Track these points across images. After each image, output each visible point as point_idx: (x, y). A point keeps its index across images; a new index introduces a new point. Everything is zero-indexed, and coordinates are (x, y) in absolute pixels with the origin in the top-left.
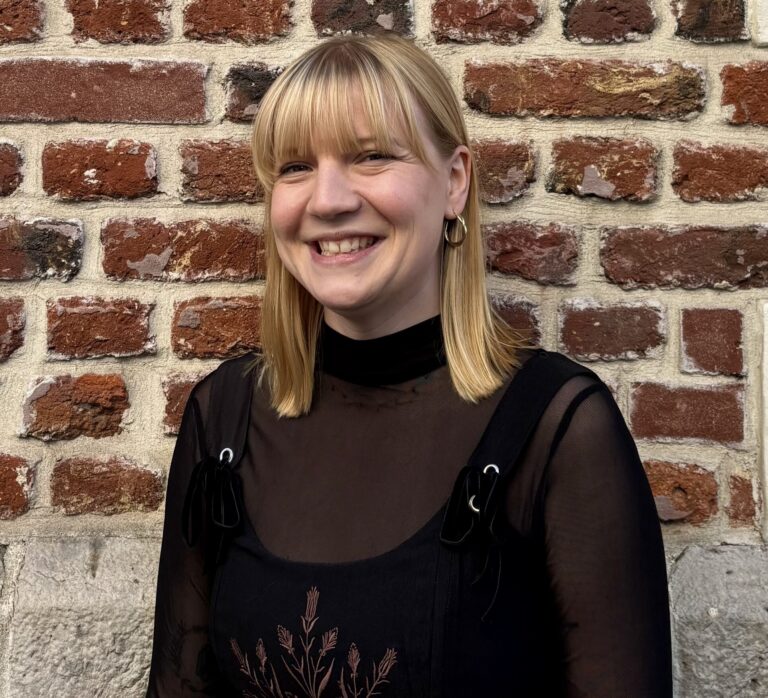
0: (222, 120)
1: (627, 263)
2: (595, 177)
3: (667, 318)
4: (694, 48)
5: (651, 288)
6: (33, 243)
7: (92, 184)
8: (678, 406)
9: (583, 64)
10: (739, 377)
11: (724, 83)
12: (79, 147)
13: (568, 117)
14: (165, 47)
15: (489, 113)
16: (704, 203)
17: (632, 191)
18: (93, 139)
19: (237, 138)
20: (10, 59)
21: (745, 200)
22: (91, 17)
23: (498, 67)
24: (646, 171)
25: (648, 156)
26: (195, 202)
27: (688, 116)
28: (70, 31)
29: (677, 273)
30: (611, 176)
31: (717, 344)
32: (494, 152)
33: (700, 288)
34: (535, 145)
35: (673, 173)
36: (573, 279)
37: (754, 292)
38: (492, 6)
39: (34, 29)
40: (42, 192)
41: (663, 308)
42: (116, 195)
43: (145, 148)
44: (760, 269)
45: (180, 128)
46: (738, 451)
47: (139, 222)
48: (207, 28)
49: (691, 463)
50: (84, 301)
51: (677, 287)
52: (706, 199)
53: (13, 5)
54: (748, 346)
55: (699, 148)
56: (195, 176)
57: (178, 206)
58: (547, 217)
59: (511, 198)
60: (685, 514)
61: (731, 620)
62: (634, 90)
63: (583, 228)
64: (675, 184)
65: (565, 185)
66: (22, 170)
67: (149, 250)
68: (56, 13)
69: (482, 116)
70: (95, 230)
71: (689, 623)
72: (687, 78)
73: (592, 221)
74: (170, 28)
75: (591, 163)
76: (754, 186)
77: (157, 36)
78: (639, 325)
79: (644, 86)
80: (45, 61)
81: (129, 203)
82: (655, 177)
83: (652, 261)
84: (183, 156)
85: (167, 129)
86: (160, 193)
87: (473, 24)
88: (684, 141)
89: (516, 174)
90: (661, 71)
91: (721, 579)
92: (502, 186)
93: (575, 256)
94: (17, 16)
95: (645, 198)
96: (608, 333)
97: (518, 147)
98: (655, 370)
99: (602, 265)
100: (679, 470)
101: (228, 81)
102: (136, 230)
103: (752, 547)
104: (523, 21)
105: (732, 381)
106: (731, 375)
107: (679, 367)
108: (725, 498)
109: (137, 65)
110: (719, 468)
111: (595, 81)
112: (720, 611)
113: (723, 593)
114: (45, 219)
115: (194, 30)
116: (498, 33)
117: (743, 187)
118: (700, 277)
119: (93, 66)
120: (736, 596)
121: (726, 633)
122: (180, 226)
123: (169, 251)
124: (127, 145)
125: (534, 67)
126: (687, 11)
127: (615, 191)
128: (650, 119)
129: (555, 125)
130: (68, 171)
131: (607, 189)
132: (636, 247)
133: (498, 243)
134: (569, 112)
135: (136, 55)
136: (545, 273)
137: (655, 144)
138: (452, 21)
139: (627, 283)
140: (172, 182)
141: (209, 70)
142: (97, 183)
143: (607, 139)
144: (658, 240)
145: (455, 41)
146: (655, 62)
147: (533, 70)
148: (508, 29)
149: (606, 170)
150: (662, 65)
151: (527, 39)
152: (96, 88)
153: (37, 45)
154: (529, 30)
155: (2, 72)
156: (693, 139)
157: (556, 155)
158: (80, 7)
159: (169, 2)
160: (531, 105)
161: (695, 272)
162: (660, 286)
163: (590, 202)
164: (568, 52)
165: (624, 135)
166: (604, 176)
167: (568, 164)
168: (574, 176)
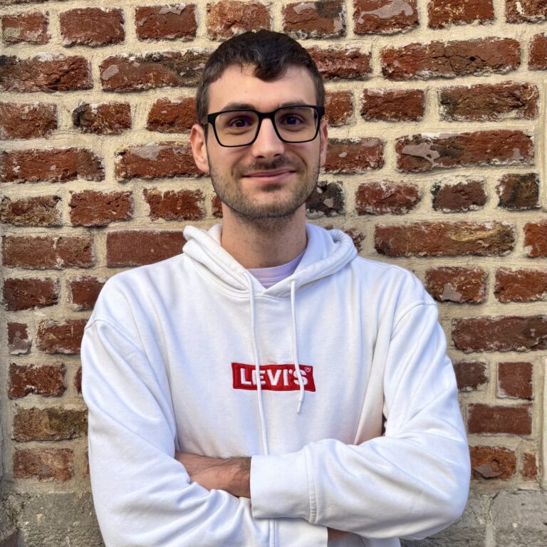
1: (468, 338)
2: (451, 290)
3: (489, 368)
4: (508, 213)
5: (481, 352)
8: (495, 416)
9: (444, 224)
10: (530, 399)
11: (526, 233)
13: (435, 256)
15: (389, 255)
16: (512, 303)
17: (471, 297)
20: (116, 231)
21: (536, 301)
22: (160, 205)
23: (395, 228)
24: (480, 286)
25: (481, 276)
27: (505, 253)
28: (149, 214)
29: (496, 343)
30: (460, 289)
31: (518, 382)
33: (509, 351)
35: (495, 286)
37: (539, 353)
38: (391, 192)
39: (128, 213)
41: (487, 363)
44: (543, 339)
46: (528, 440)
49: (502, 446)
51: (496, 350)
52: (514, 301)
53: (116, 199)
54: (535, 382)
55: (510, 272)
60: (498, 474)
61: (525, 529)
62: (474, 239)
64: (497, 293)
68: (140, 203)
69: (385, 257)
71: (502, 531)
72: (504, 231)
73: (448, 315)
74: (205, 210)
75: (447, 282)
76: (542, 292)
77: (198, 216)
78: (474, 372)
79: (480, 236)
80: (135, 232)
82: (485, 289)
83: (482, 337)
87: (380, 203)
88: (501, 268)
90: (489, 227)
91: (518, 508)
94: (118, 206)
95: (478, 301)
98: (482, 397)
99: (453, 339)
100: (495, 451)
103: (535, 491)
104: (409, 200)
105: (525, 401)
106: (525, 398)
107: (496, 395)
108: (520, 465)
110: (517, 449)
111: (451, 234)
112: (518, 524)
113: (520, 516)
115: (219, 212)
116: (394, 208)
117: (535, 293)
118: (509, 345)
119: (162, 234)
120: (527, 517)
121: (522, 536)
125: (416, 227)
126: (505, 192)
127: (461, 298)
128: (482, 256)
129: (427, 261)
131: (458, 296)
132: (473, 329)
134: (436, 253)
137: (485, 270)
138: (367, 201)
139: (467, 349)
143: (457, 268)
144: (486, 324)
145: (369, 213)
146: (486, 222)
147: (415, 229)
148: (401, 206)
149: (456, 286)
150: (490, 224)
151: (411, 211)
152: (165, 246)
153: (131, 223)
154: (413, 205)
155: (112, 238)
156: (507, 266)
157: (427, 278)
158: (153, 200)
159: (204, 195)
160: (414, 250)
161: (507, 342)
162: (486, 350)
163: (447, 305)
164: (435, 218)
165: (467, 265)
166: (455, 289)
167: (434, 283)
168: (438, 290)
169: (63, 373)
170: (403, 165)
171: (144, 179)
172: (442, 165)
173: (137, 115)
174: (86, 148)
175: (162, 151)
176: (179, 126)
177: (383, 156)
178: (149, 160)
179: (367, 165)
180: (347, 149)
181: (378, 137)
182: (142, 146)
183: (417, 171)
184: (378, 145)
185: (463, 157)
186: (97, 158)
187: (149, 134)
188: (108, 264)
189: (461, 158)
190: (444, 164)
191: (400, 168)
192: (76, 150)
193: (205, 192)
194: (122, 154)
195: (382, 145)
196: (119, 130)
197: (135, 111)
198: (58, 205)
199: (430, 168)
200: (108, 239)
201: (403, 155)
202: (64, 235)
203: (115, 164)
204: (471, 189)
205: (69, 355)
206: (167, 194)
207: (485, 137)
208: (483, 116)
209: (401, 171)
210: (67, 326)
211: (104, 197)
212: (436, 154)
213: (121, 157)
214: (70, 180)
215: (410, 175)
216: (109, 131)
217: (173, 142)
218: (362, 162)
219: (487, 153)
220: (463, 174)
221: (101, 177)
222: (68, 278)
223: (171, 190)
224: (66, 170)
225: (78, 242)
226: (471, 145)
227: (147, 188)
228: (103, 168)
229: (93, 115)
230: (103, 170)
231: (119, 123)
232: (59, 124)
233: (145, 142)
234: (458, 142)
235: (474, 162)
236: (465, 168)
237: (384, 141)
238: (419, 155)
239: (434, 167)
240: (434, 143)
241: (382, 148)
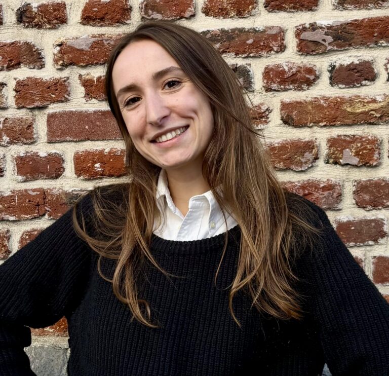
1: (367, 197)
2: (349, 155)
3: (388, 224)
5: (380, 209)
6: (72, 201)
7: (98, 171)
9: (340, 98)
12: (91, 153)
13: (334, 126)
15: (293, 126)
17: (368, 161)
18: (98, 148)
20: (55, 111)
22: (93, 88)
23: (297, 103)
24: (375, 151)
25: (375, 142)
28: (84, 95)
30: (357, 154)
32: (297, 145)
34: (318, 141)
35: (388, 151)
36: (340, 206)
38: (293, 72)
39: (66, 96)
40: (75, 175)
41: (386, 219)
43: (123, 152)
53: (55, 84)
58: (326, 176)
59: (307, 168)
62: (367, 110)
63: (344, 181)
65: (334, 160)
66: (64, 165)
68: (76, 87)
69: (290, 127)
73: (349, 177)
75: (346, 148)
78: (375, 228)
79: (372, 108)
80: (72, 111)
81: (117, 179)
82: (379, 154)
83: (379, 196)
87: (283, 81)
89: (309, 156)
90: (380, 100)
92: (302, 162)
93: (340, 195)
94: (57, 90)
95: (374, 164)
96: (359, 233)
97: (309, 142)
99: (354, 199)
104: (308, 78)
111: (347, 107)
114: (77, 189)
116: (296, 85)
119: (95, 112)
124: (115, 150)
125: (316, 101)
127: (359, 161)
128: (375, 124)
129: (327, 130)
130: (87, 165)
131: (355, 161)
132: (371, 189)
133: (301, 190)
134: (334, 123)
136: (325, 204)
137: (379, 137)
138: (272, 80)
139: (367, 207)
142: (101, 171)
143: (354, 136)
144: (382, 185)
145: (275, 90)
146: (377, 95)
147: (315, 103)
148: (301, 83)
149: (354, 151)
150: (381, 97)
151: (311, 87)
152: (98, 123)
153: (67, 104)
154: (312, 83)
155: (51, 118)
157: (329, 145)
158: (87, 84)
160: (314, 121)
162: (384, 208)
163: (347, 168)
164: (333, 92)
165: (363, 133)
166: (353, 154)
167: (335, 149)
168: (338, 155)
169: (8, 238)
170: (302, 48)
171: (79, 66)
172: (335, 48)
173: (72, 11)
174: (28, 41)
175: (94, 42)
176: (108, 21)
177: (285, 42)
178: (83, 50)
179: (271, 49)
180: (254, 36)
181: (280, 25)
182: (77, 38)
183: (314, 53)
184: (280, 33)
185: (353, 41)
186: (37, 49)
187: (83, 28)
188: (48, 140)
189: (352, 41)
190: (337, 47)
191: (299, 52)
192: (20, 43)
194: (60, 45)
195: (283, 32)
196: (57, 25)
197: (70, 8)
198: (4, 90)
199: (326, 50)
200: (48, 118)
201: (302, 41)
202: (9, 116)
203: (54, 54)
204: (362, 67)
205: (13, 221)
206: (99, 78)
207: (372, 23)
208: (369, 5)
209: (300, 53)
210: (12, 196)
211: (45, 83)
212: (330, 39)
213: (58, 48)
214: (14, 68)
215: (309, 57)
216: (48, 26)
217: (103, 35)
218: (266, 47)
219: (375, 36)
220: (355, 55)
221: (41, 65)
222: (13, 153)
223: (102, 75)
224: (11, 61)
225: (22, 122)
226: (360, 30)
227: (82, 74)
228: (43, 58)
229: (34, 13)
230: (44, 60)
231: (57, 19)
232: (4, 21)
233: (79, 35)
234: (349, 28)
235: (364, 44)
236: (356, 50)
237: (285, 29)
238: (315, 40)
239: (329, 50)
240: (328, 29)
241: (284, 34)
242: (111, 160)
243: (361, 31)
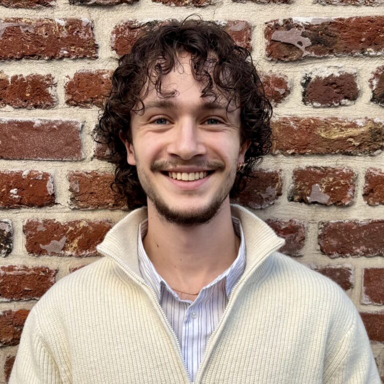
0: (92, 159)
1: (334, 242)
2: (318, 192)
3: (355, 274)
4: (381, 109)
5: (347, 257)
7: (15, 198)
9: (314, 120)
12: (6, 175)
13: (303, 154)
14: (54, 111)
16: (381, 206)
17: (339, 199)
18: (14, 170)
19: (102, 170)
22: (7, 91)
24: (349, 187)
25: (350, 176)
26: (78, 209)
27: (375, 153)
29: (363, 248)
30: (328, 191)
32: (258, 177)
33: (375, 256)
34: (282, 173)
35: (364, 188)
36: (302, 252)
41: (353, 269)
42: (31, 205)
43: (46, 176)
45: (67, 164)
47: (45, 222)
48: (80, 97)
50: (16, 268)
51: (362, 256)
52: (382, 204)
55: (380, 173)
56: (77, 193)
57: (68, 212)
58: (288, 216)
59: (267, 205)
62: (344, 136)
63: (309, 223)
64: (365, 195)
65: (300, 197)
67: (52, 238)
70: (19, 227)
72: (376, 129)
73: (315, 218)
74: (57, 98)
75: (316, 183)
77: (49, 104)
78: (339, 278)
79: (351, 134)
81: (39, 210)
82: (354, 191)
83: (348, 241)
84: (70, 181)
85: (59, 164)
86: (57, 204)
88: (371, 168)
89: (271, 191)
90: (361, 124)
92: (262, 198)
93: (303, 239)
95: (347, 203)
97: (272, 173)
99: (319, 244)
101: (94, 133)
102: (44, 226)
104: (278, 92)
107: (360, 301)
109: (37, 123)
111: (321, 131)
115: (72, 100)
118: (376, 250)
119: (10, 123)
122: (70, 224)
123: (64, 239)
124: (35, 173)
125: (284, 123)
126: (379, 86)
127: (329, 200)
128: (352, 155)
129: (295, 160)
131: (325, 198)
132: (339, 233)
134: (304, 151)
135: (37, 116)
137: (354, 170)
139: (332, 254)
140: (64, 197)
141: (83, 126)
142: (18, 198)
143: (326, 168)
144: (353, 228)
146: (358, 118)
147: (284, 125)
148: (269, 98)
149: (324, 187)
150: (362, 120)
151: (280, 104)
152: (13, 137)
154: (282, 98)
156: (377, 167)
157: (295, 178)
159: (55, 81)
160: (281, 147)
161: (373, 247)
162: (352, 255)
163: (314, 207)
164: (305, 112)
165: (337, 165)
166: (323, 191)
167: (302, 183)
168: (305, 191)
170: (272, 52)
172: (313, 54)
175: (8, 28)
177: (251, 42)
181: (246, 20)
183: (286, 60)
184: (246, 30)
185: (336, 46)
189: (334, 47)
190: (315, 54)
191: (269, 56)
193: (56, 77)
195: (250, 29)
199: (301, 56)
201: (273, 42)
204: (343, 81)
206: (15, 78)
207: (361, 24)
209: (270, 59)
212: (307, 41)
215: (279, 64)
217: (20, 19)
219: (362, 42)
220: (335, 65)
223: (19, 74)
226: (345, 32)
234: (332, 28)
235: (348, 52)
236: (337, 59)
237: (253, 26)
238: (290, 42)
239: (305, 57)
240: (306, 29)
241: (251, 32)
242: (31, 186)
243: (346, 34)
